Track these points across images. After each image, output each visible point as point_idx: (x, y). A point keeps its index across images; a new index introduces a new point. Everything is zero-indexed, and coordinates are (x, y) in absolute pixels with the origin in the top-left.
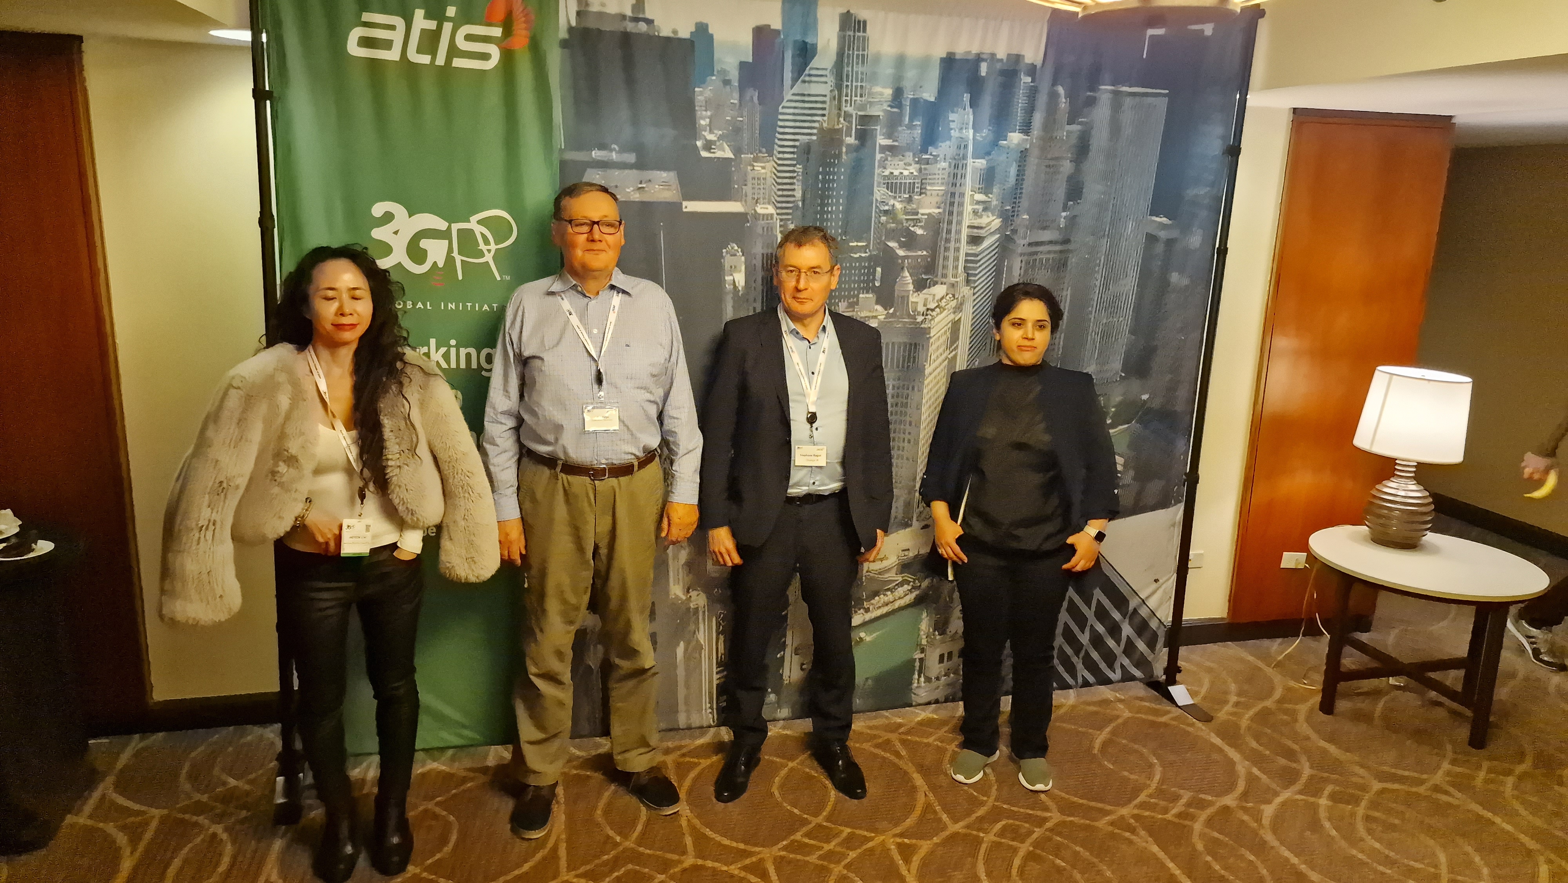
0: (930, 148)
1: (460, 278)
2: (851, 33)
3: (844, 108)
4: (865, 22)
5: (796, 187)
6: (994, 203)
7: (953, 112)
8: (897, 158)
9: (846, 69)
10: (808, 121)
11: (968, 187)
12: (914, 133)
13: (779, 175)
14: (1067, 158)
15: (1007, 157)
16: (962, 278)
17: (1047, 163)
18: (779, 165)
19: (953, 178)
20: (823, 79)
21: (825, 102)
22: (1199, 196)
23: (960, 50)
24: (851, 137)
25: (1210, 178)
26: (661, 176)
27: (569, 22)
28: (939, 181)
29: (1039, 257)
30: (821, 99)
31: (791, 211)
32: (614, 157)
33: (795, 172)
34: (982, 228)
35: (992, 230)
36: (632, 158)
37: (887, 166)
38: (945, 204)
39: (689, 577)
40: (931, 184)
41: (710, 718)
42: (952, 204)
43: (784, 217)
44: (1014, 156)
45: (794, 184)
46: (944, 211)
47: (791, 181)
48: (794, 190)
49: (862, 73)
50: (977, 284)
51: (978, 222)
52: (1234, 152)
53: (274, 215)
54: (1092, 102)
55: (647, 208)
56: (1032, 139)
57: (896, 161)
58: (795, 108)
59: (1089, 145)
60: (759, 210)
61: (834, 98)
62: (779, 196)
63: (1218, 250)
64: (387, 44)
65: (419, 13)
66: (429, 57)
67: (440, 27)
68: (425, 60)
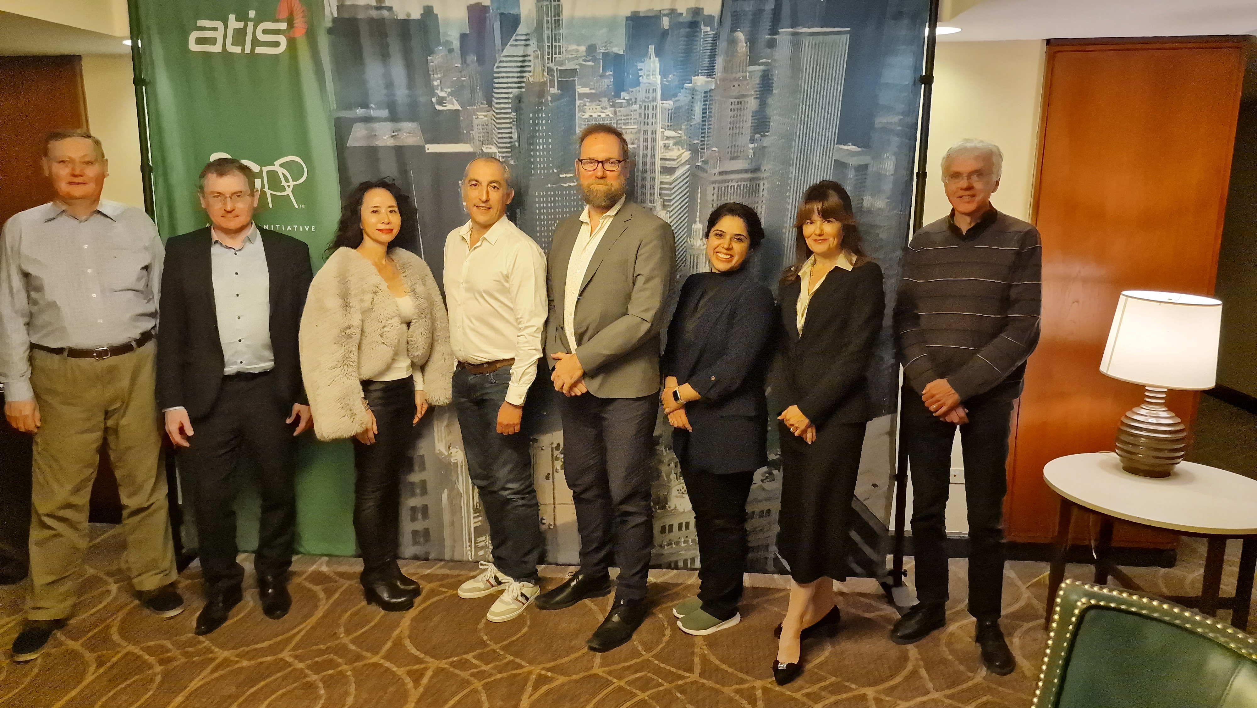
0: (622, 93)
1: (271, 206)
2: (548, 3)
3: (547, 65)
6: (684, 138)
7: (640, 62)
8: (594, 103)
9: (547, 33)
10: (517, 77)
11: (659, 125)
12: (608, 81)
13: (498, 121)
14: (751, 95)
15: (693, 98)
16: (658, 203)
17: (733, 100)
18: (497, 113)
19: (645, 118)
20: (527, 43)
21: (530, 61)
22: (891, 123)
23: (643, 8)
24: (554, 87)
25: (901, 107)
26: (408, 126)
27: (332, 13)
28: (632, 121)
29: (730, 184)
30: (526, 58)
31: (510, 150)
32: (372, 113)
33: (510, 118)
34: (674, 160)
35: (683, 162)
36: (384, 113)
37: (586, 110)
38: (639, 140)
39: (450, 437)
40: (625, 124)
41: (469, 554)
42: (646, 140)
43: (505, 155)
44: (700, 97)
45: (511, 128)
46: (639, 147)
47: (508, 126)
48: (511, 133)
49: (559, 34)
50: (672, 208)
51: (668, 155)
52: (928, 80)
53: (151, 164)
54: (772, 44)
55: (399, 151)
56: (716, 81)
57: (594, 106)
58: (506, 67)
59: (772, 83)
60: (485, 150)
61: (537, 57)
62: (499, 138)
63: (917, 173)
64: (213, 41)
65: (232, 17)
66: (240, 48)
67: (246, 26)
68: (237, 50)
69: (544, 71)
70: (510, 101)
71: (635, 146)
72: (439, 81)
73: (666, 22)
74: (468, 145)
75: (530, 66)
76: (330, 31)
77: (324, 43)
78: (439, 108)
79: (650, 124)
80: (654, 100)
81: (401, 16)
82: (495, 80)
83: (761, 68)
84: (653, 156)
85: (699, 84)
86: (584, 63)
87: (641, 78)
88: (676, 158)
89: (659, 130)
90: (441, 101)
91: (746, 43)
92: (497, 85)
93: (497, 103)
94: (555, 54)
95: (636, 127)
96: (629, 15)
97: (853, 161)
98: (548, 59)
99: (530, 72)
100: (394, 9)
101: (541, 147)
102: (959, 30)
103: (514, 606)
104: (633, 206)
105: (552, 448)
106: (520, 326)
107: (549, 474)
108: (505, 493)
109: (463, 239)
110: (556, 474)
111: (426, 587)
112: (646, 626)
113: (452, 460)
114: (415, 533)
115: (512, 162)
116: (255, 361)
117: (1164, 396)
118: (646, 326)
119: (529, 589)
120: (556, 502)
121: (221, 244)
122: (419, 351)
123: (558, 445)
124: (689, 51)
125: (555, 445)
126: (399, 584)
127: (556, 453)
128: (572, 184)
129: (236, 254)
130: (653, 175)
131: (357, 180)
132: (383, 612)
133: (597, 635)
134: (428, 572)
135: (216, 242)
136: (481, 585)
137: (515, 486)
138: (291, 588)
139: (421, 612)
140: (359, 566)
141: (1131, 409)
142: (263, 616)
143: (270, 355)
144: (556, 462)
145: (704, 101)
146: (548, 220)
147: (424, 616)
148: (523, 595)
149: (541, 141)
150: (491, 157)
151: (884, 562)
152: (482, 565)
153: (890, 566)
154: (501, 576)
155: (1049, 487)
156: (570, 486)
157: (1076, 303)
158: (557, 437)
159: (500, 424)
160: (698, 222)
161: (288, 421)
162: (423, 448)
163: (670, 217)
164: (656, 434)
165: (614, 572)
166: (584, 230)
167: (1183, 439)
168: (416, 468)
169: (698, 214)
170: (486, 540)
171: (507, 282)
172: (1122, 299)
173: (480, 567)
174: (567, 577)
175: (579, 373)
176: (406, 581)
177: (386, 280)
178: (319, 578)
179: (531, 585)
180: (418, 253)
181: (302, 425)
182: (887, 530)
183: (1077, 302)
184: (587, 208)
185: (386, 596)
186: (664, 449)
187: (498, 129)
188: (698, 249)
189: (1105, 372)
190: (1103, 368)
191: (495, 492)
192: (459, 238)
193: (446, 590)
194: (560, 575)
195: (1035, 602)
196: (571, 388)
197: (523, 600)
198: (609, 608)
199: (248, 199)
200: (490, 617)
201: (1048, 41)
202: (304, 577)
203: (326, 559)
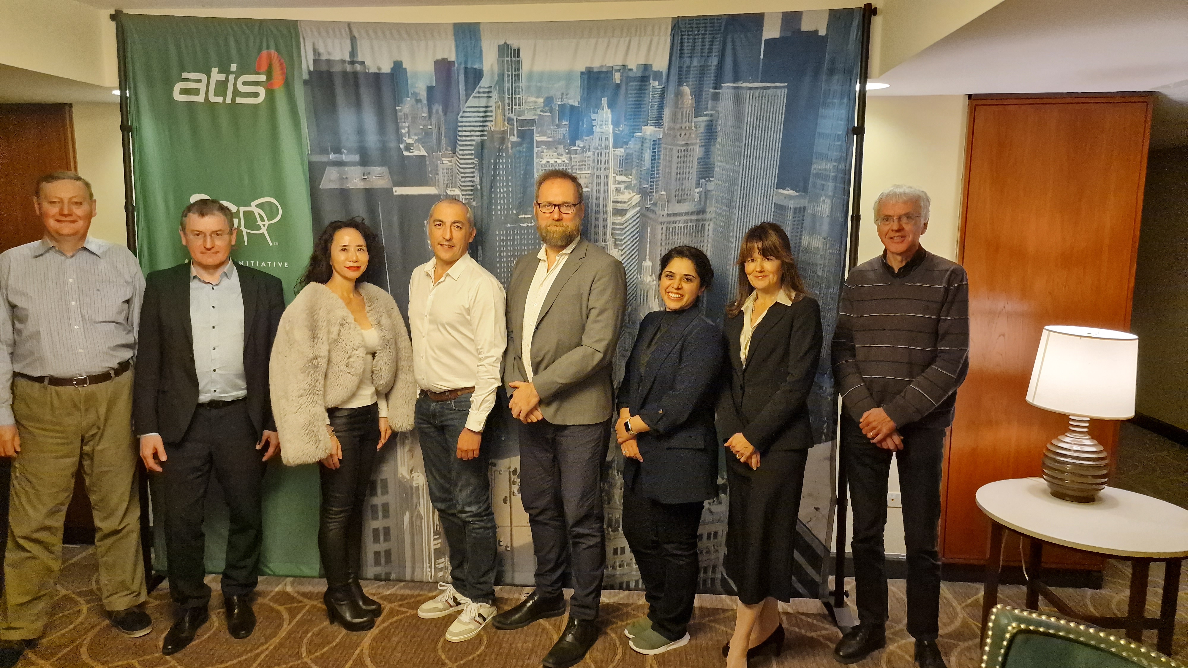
0: (577, 141)
1: (246, 244)
2: (509, 59)
3: (507, 115)
4: (519, 50)
5: (475, 175)
6: (634, 182)
7: (594, 113)
8: (551, 151)
9: (507, 85)
10: (480, 126)
11: (611, 170)
12: (564, 130)
13: (461, 166)
14: (696, 144)
15: (642, 146)
16: (610, 242)
17: (679, 148)
18: (461, 159)
19: (598, 164)
20: (490, 95)
21: (491, 111)
22: (826, 170)
23: (596, 65)
24: (514, 135)
25: (836, 154)
26: (378, 169)
27: (308, 67)
28: (587, 166)
29: (677, 225)
30: (489, 109)
31: (472, 193)
32: (344, 158)
33: (473, 163)
34: (625, 202)
35: (633, 204)
36: (356, 158)
37: (544, 157)
38: (592, 183)
39: (413, 461)
40: (579, 169)
41: (429, 575)
42: (599, 184)
43: (467, 197)
44: (648, 144)
45: (473, 172)
46: (592, 190)
47: (471, 170)
48: (473, 177)
49: (519, 87)
50: (624, 247)
51: (620, 198)
52: (860, 131)
53: (134, 204)
54: (716, 97)
55: (369, 193)
56: (664, 130)
57: (551, 152)
58: (470, 117)
59: (716, 132)
60: (449, 193)
61: (499, 107)
62: (462, 182)
63: (852, 216)
64: (196, 92)
65: (215, 70)
66: (222, 98)
67: (227, 78)
68: (219, 100)
69: (504, 120)
70: (473, 148)
71: (588, 189)
72: (407, 129)
73: (617, 77)
74: (434, 188)
75: (491, 116)
76: (306, 82)
77: (300, 93)
78: (406, 153)
79: (603, 169)
80: (607, 147)
81: (373, 70)
82: (460, 129)
83: (705, 118)
84: (606, 199)
85: (648, 133)
86: (542, 113)
87: (594, 128)
88: (627, 200)
89: (611, 175)
90: (408, 148)
91: (692, 96)
92: (460, 134)
93: (460, 150)
94: (515, 105)
95: (589, 172)
96: (584, 70)
97: (791, 204)
98: (509, 109)
99: (491, 121)
100: (366, 63)
101: (502, 190)
102: (888, 86)
103: (472, 626)
104: (585, 244)
105: (510, 472)
106: (481, 356)
107: (506, 497)
108: (464, 515)
109: (428, 275)
110: (512, 496)
111: (387, 607)
112: (599, 644)
113: (414, 484)
114: (377, 554)
115: (474, 204)
116: (228, 389)
117: (1087, 424)
118: (599, 356)
119: (487, 609)
120: (514, 524)
121: (200, 280)
122: (383, 380)
123: (516, 470)
124: (639, 104)
125: (512, 470)
126: (361, 603)
127: (513, 477)
128: (530, 225)
129: (213, 288)
130: (605, 216)
131: (329, 218)
132: (344, 631)
133: (551, 654)
134: (389, 592)
135: (195, 277)
136: (440, 606)
137: (473, 509)
138: (255, 608)
139: (381, 631)
140: (322, 587)
141: (1056, 437)
142: (228, 636)
143: (243, 384)
144: (513, 486)
145: (653, 149)
146: (507, 257)
147: (385, 635)
148: (480, 615)
149: (501, 184)
150: (454, 199)
151: (826, 581)
152: (441, 586)
153: (832, 585)
154: (460, 597)
155: (981, 511)
156: (527, 509)
157: (1002, 337)
158: (515, 462)
159: (460, 449)
160: (648, 260)
161: (258, 447)
162: (386, 472)
163: (622, 255)
164: (609, 458)
165: (568, 593)
166: (542, 268)
167: (1107, 465)
168: (379, 491)
169: (648, 252)
170: (445, 562)
171: (469, 315)
172: (1045, 333)
173: (439, 588)
174: (523, 598)
175: (535, 400)
176: (367, 601)
177: (353, 312)
178: (284, 598)
179: (488, 606)
180: (385, 288)
181: (271, 450)
182: (829, 552)
183: (1003, 335)
184: (544, 247)
185: (348, 616)
186: (616, 474)
187: (462, 173)
188: (649, 284)
189: (1031, 401)
190: (1029, 398)
191: (453, 515)
192: (423, 274)
193: (406, 610)
194: (516, 596)
195: (971, 621)
196: (528, 415)
197: (480, 620)
198: (563, 628)
199: (226, 237)
200: (449, 637)
201: (970, 96)
202: (269, 597)
203: (291, 579)
